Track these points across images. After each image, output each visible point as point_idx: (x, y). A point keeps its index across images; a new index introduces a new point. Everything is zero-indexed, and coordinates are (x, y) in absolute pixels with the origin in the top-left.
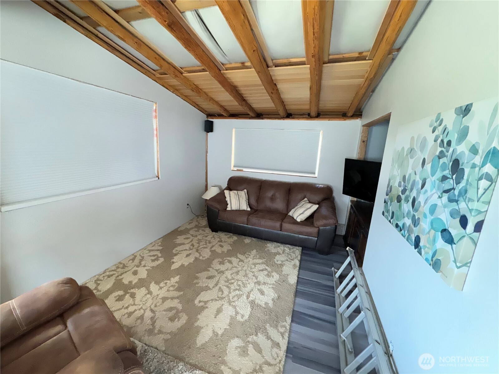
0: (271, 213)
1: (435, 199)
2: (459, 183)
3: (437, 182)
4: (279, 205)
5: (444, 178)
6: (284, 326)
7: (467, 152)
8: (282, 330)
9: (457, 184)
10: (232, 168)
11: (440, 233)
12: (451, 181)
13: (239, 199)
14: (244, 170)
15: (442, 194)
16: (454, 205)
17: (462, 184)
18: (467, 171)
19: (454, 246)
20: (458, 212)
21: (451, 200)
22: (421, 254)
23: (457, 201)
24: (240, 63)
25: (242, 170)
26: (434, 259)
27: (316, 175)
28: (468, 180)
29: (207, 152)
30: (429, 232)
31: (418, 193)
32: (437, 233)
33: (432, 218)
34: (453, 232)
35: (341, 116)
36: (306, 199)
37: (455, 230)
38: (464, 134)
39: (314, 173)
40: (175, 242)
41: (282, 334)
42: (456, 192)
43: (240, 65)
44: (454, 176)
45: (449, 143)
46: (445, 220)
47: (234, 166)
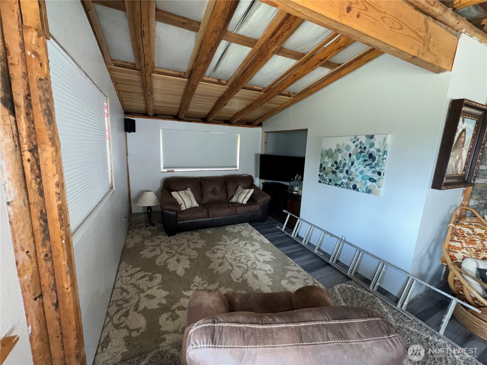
0: (218, 204)
1: (362, 168)
2: (374, 161)
3: (361, 162)
4: (221, 196)
5: (365, 161)
6: (292, 263)
7: (375, 151)
8: (293, 264)
9: (373, 162)
10: (162, 170)
11: (368, 180)
12: (370, 161)
13: (190, 198)
14: (175, 170)
15: (365, 166)
16: (374, 169)
17: (376, 162)
18: (377, 158)
19: (377, 182)
20: (376, 171)
21: (371, 168)
22: (358, 190)
23: (374, 168)
24: (217, 79)
25: (173, 171)
26: (367, 190)
27: (238, 168)
28: (378, 160)
29: (127, 155)
30: (361, 181)
31: (350, 168)
32: (366, 181)
33: (362, 176)
34: (375, 178)
35: (245, 124)
36: (240, 187)
37: (376, 177)
38: (372, 145)
39: (236, 167)
40: (146, 258)
41: (295, 266)
42: (373, 165)
43: (216, 81)
44: (371, 160)
45: (365, 148)
46: (370, 175)
47: (164, 168)
